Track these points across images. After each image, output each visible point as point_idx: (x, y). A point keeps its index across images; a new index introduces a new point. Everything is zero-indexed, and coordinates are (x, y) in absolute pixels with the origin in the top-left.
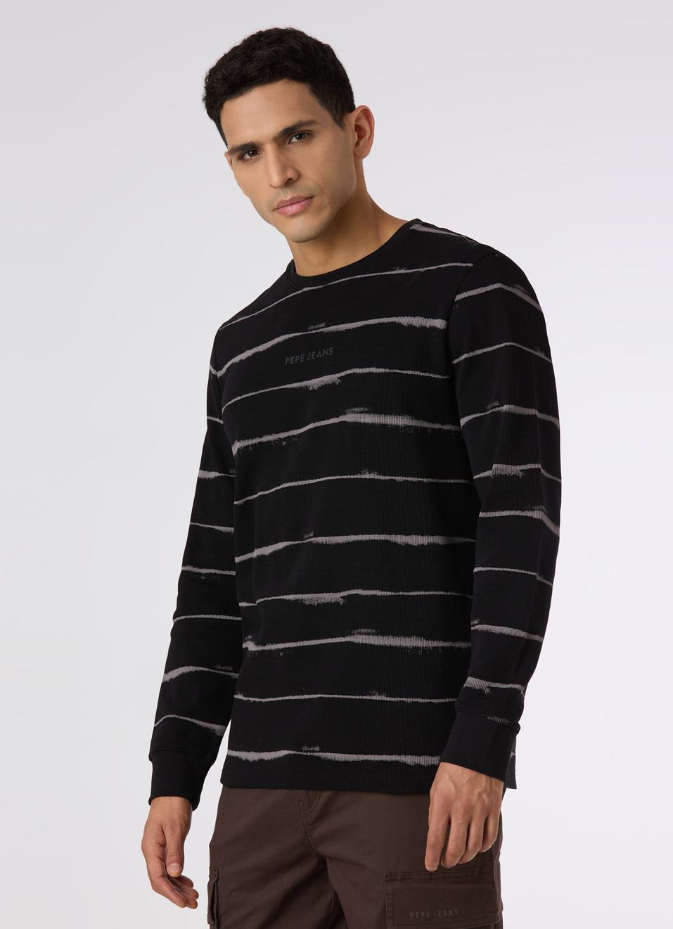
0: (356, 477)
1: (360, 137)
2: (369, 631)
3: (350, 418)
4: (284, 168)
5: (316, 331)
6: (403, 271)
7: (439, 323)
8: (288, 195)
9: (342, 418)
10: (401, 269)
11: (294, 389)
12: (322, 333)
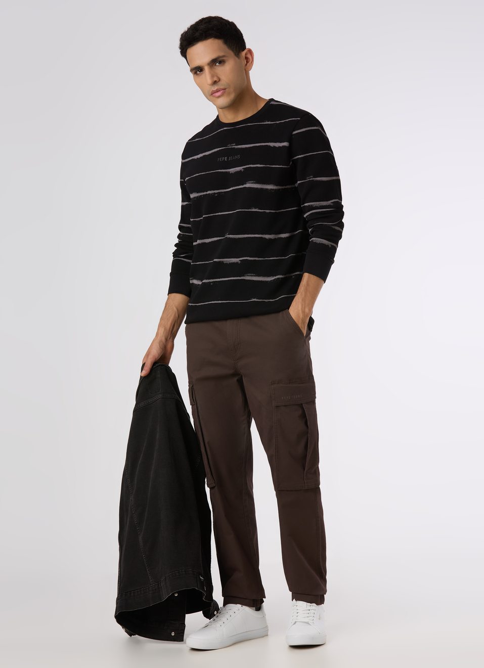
0: (249, 210)
1: (247, 62)
2: (253, 274)
4: (212, 76)
5: (231, 147)
6: (269, 123)
8: (215, 88)
9: (244, 186)
10: (268, 121)
11: (222, 172)
12: (234, 148)
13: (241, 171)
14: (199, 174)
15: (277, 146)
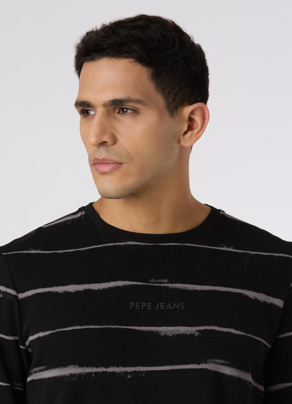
1: (190, 128)
3: (211, 367)
5: (159, 285)
6: (232, 250)
7: (278, 302)
8: (101, 155)
9: (203, 366)
10: (228, 247)
11: (143, 332)
12: (167, 287)
13: (192, 335)
14: (83, 327)
15: (262, 301)
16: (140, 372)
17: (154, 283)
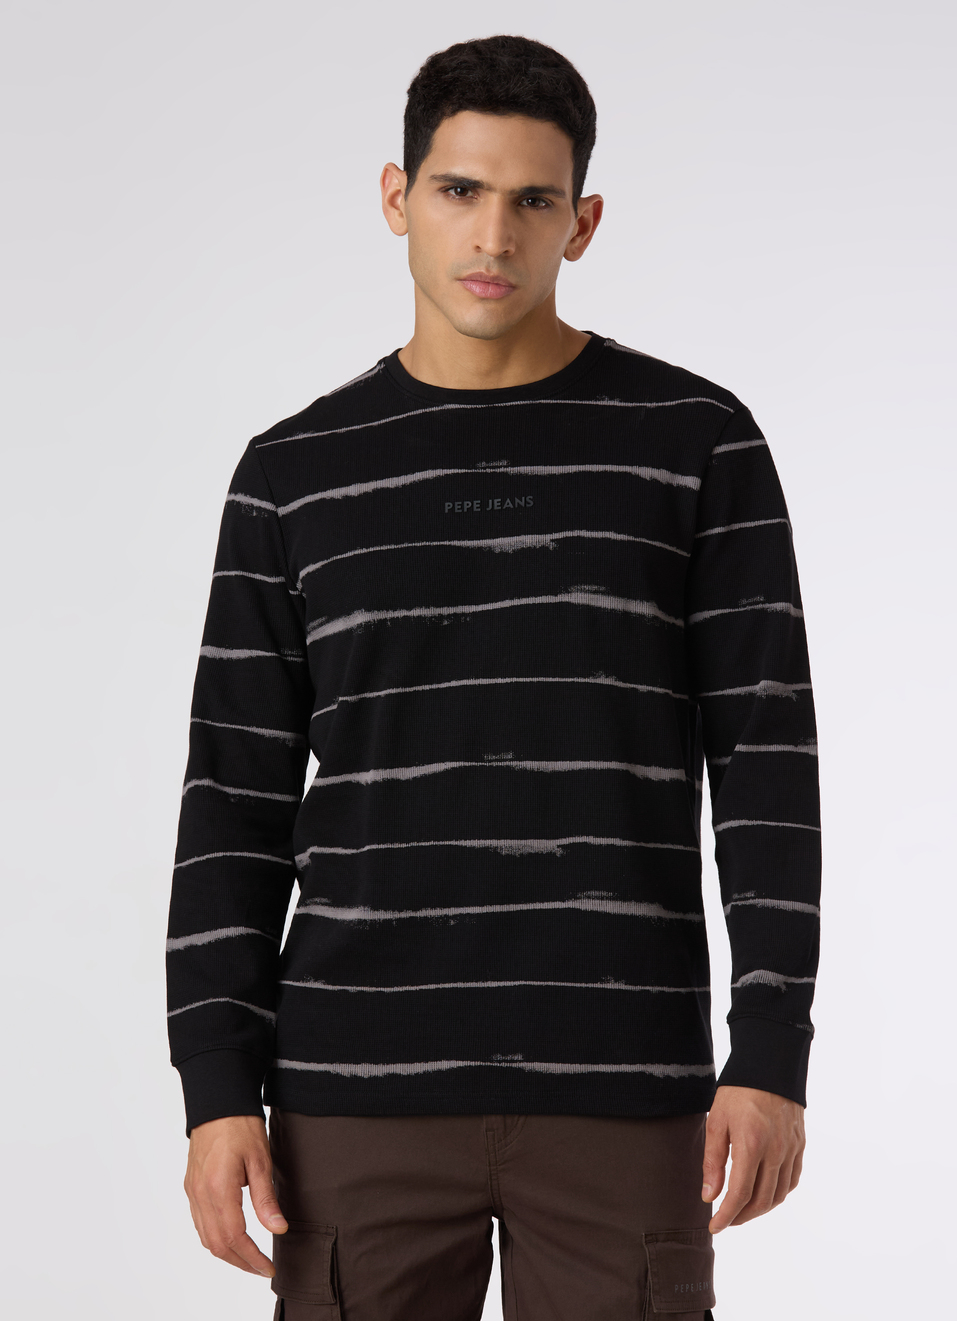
0: (587, 680)
2: (605, 894)
3: (577, 598)
5: (493, 470)
6: (617, 404)
7: (692, 482)
8: (492, 270)
9: (562, 598)
10: (611, 399)
11: (467, 548)
12: (506, 474)
13: (544, 548)
14: (371, 549)
15: (664, 482)
16: (463, 614)
17: (485, 468)
